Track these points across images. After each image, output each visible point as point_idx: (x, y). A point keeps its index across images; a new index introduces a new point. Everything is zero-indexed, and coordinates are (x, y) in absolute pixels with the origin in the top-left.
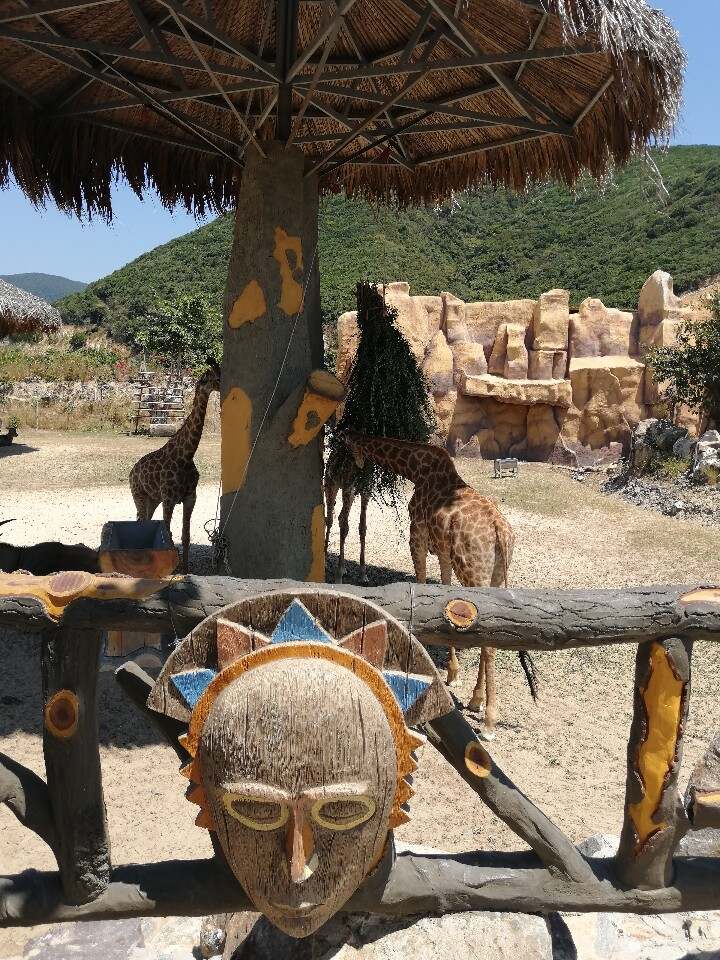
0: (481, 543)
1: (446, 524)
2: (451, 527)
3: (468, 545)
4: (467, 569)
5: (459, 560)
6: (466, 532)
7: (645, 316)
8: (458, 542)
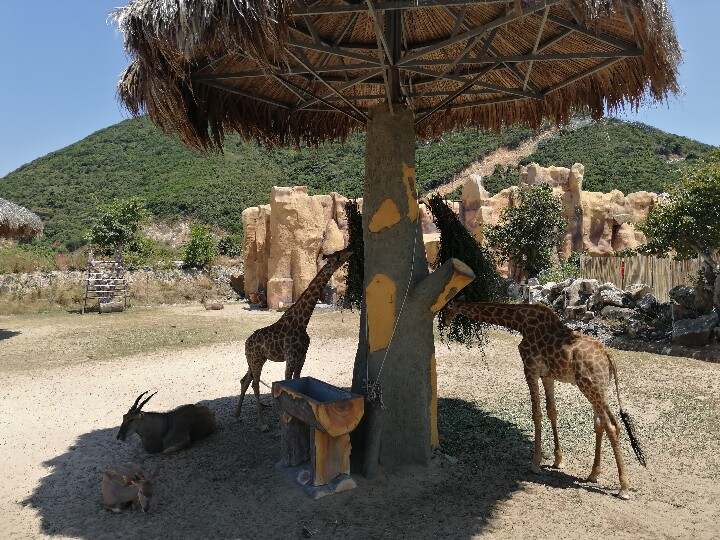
0: (601, 367)
1: (570, 356)
2: (574, 358)
3: (591, 369)
4: (594, 385)
5: (586, 380)
6: (588, 360)
7: (468, 204)
8: (583, 368)
